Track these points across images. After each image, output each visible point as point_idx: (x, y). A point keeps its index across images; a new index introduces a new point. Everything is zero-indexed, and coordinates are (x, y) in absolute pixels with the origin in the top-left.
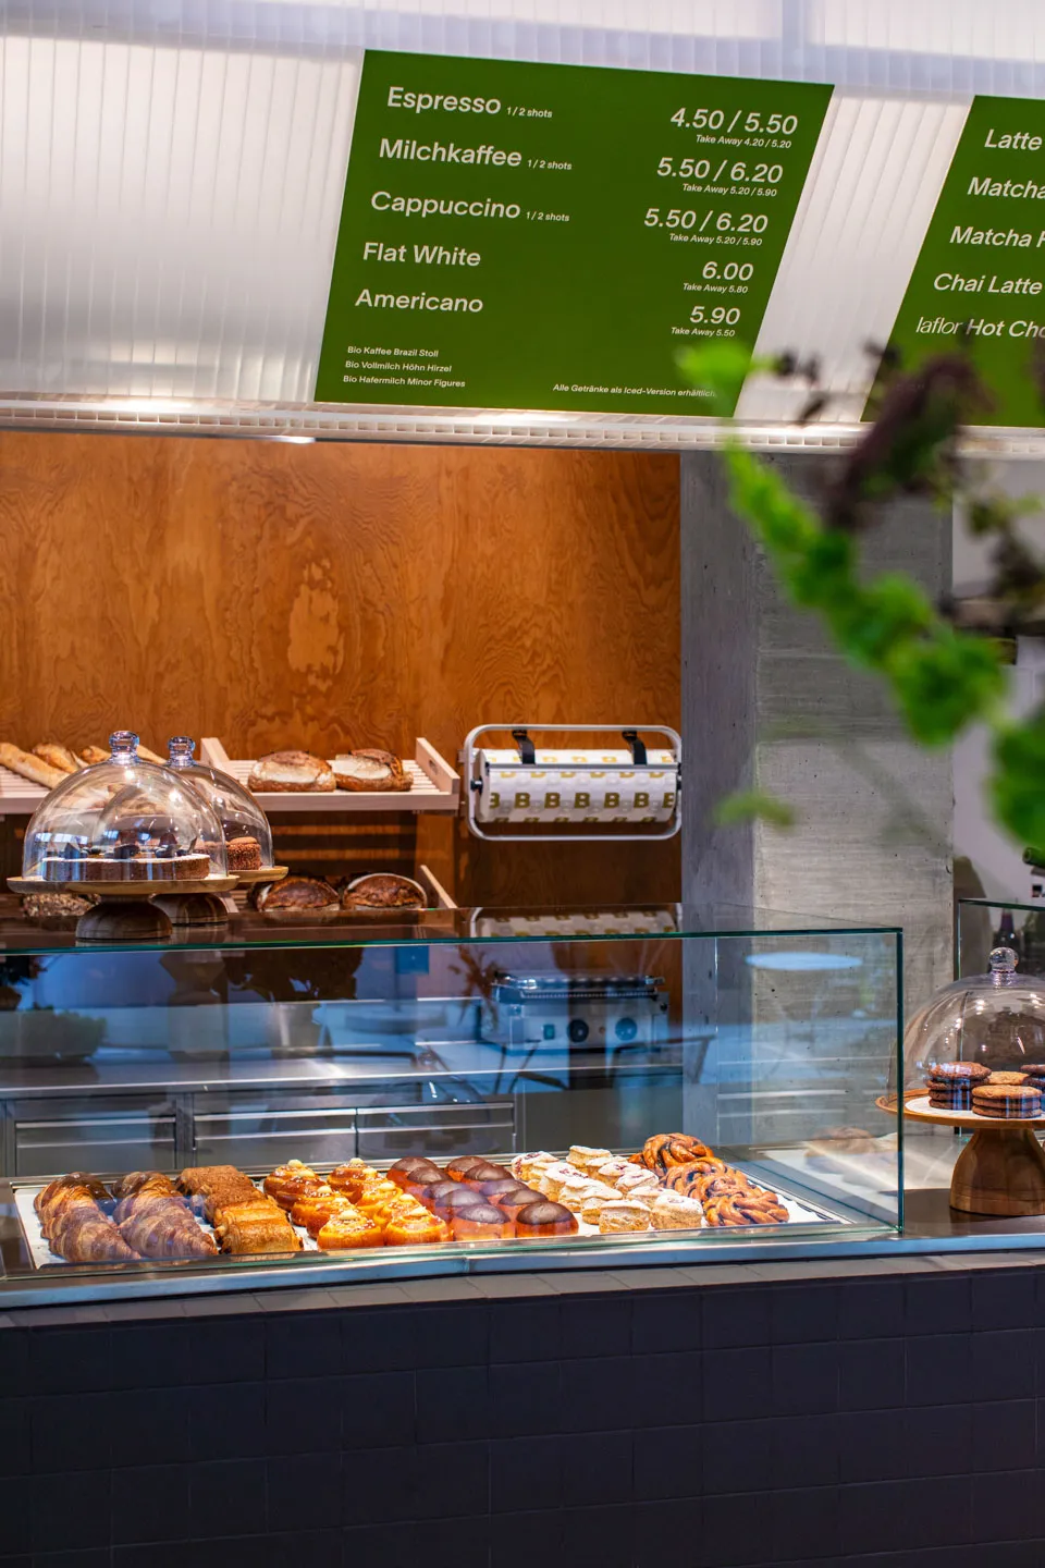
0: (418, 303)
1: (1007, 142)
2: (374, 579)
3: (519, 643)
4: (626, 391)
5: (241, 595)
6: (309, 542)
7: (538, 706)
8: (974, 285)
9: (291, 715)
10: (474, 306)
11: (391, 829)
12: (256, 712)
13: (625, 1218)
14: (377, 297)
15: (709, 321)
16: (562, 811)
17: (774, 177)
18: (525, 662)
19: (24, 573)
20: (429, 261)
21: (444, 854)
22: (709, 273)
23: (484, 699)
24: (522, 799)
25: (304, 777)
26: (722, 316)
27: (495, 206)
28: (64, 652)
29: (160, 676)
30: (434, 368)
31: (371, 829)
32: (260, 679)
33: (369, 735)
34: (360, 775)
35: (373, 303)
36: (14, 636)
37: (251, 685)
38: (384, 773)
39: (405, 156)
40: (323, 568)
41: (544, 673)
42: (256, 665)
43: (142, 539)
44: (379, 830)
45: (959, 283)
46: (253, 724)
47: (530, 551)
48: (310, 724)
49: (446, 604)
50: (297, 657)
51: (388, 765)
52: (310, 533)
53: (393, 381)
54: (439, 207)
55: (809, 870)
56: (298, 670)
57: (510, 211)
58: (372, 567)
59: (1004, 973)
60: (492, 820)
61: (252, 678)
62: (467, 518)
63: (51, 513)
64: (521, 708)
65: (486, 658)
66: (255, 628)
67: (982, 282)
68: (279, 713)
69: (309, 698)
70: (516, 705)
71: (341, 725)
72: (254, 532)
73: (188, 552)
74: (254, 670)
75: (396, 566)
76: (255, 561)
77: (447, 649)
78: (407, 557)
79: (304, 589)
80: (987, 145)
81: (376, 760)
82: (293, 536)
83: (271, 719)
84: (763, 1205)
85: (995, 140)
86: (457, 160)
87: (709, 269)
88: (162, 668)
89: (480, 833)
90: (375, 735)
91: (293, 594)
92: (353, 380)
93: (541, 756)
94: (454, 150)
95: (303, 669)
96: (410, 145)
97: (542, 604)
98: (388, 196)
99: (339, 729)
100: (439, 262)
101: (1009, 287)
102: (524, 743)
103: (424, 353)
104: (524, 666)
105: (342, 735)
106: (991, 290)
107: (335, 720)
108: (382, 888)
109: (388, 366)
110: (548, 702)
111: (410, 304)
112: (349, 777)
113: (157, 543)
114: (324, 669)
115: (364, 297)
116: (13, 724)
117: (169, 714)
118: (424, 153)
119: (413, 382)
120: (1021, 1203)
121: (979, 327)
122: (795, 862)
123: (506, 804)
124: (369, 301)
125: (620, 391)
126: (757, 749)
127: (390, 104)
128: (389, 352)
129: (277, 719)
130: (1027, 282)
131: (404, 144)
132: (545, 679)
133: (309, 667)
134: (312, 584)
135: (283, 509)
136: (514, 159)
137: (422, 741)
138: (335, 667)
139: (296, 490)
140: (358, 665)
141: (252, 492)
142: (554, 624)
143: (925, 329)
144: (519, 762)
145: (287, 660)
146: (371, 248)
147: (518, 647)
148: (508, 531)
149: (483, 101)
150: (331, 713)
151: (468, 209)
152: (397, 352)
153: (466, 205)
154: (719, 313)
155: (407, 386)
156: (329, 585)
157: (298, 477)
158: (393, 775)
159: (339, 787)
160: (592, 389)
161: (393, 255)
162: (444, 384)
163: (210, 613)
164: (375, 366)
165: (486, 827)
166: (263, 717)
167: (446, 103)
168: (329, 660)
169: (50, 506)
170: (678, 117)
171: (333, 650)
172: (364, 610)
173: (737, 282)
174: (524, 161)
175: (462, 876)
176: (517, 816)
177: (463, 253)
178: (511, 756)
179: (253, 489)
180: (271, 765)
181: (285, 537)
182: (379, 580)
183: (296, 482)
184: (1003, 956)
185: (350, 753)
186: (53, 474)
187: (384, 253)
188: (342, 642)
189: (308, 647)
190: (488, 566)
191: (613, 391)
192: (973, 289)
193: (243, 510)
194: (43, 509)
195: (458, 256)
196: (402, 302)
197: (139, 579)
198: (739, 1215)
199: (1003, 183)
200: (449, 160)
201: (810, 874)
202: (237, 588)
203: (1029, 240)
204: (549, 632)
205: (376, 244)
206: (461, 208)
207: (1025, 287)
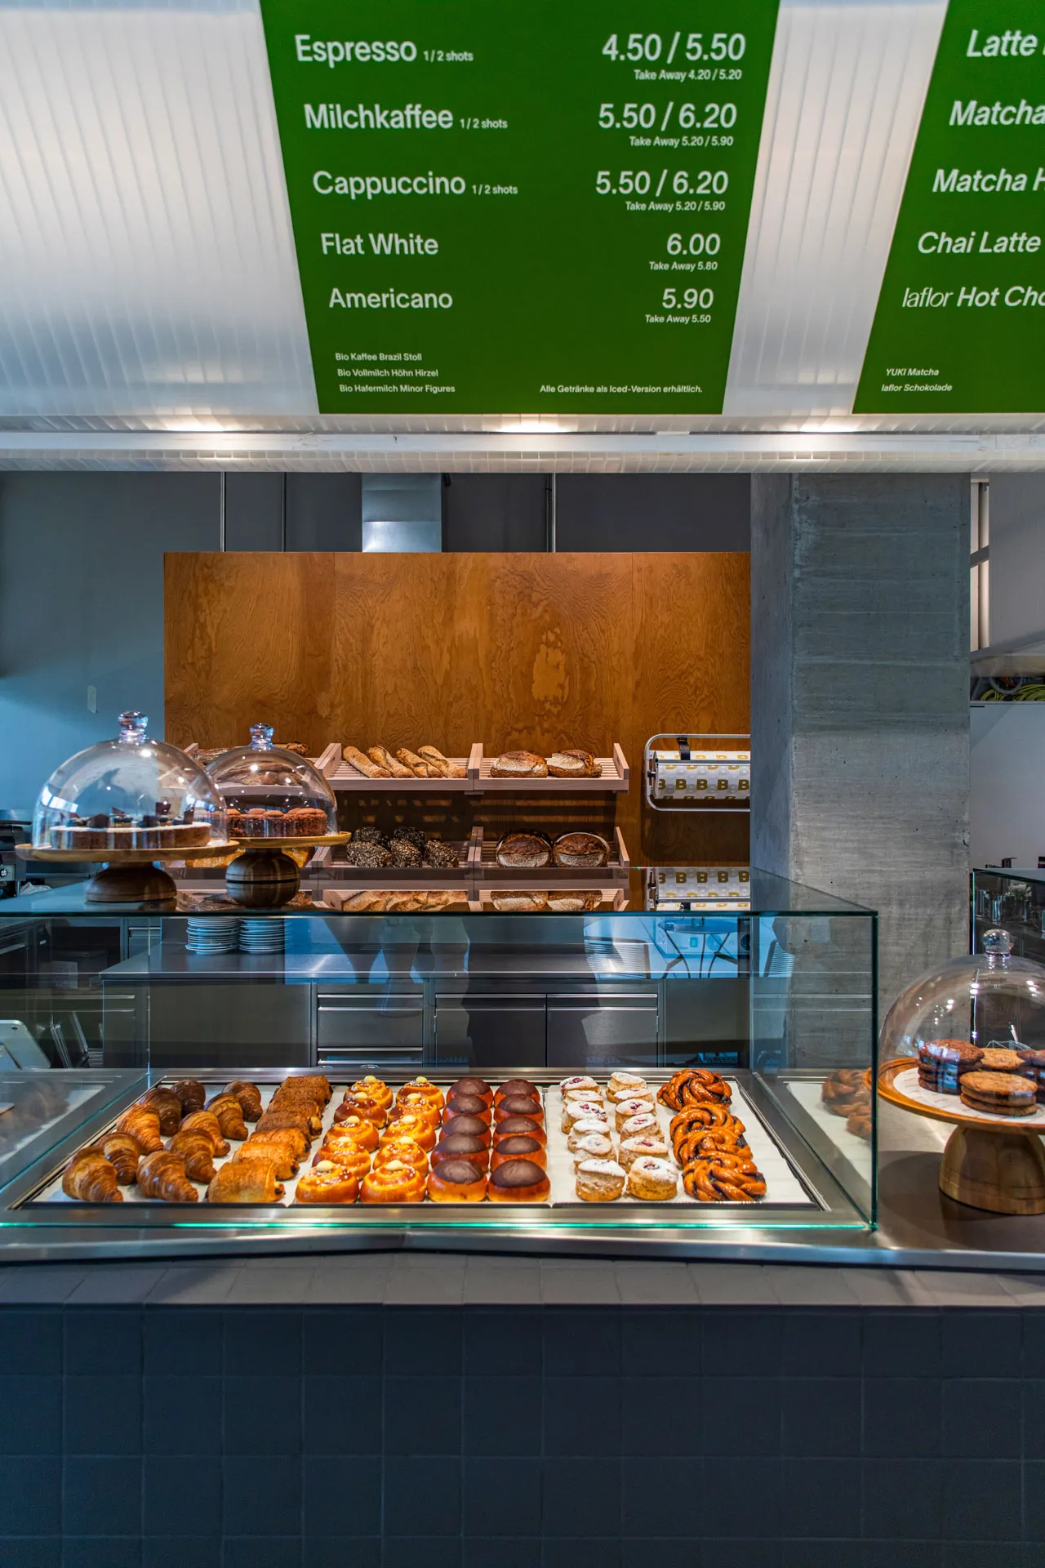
0: (388, 300)
1: (995, 47)
2: (590, 641)
3: (686, 681)
4: (612, 389)
5: (502, 651)
6: (547, 617)
7: (698, 723)
8: (963, 245)
9: (534, 728)
10: (444, 301)
11: (600, 803)
12: (511, 727)
13: (596, 1184)
14: (348, 296)
15: (683, 306)
16: (709, 793)
17: (728, 120)
18: (690, 693)
19: (366, 640)
20: (388, 251)
21: (635, 820)
22: (674, 248)
23: (663, 717)
24: (681, 784)
25: (524, 768)
26: (695, 299)
27: (438, 181)
28: (390, 689)
29: (450, 704)
30: (421, 373)
31: (585, 803)
32: (514, 706)
33: (586, 742)
34: (564, 767)
35: (346, 304)
36: (360, 679)
37: (508, 710)
38: (580, 765)
39: (333, 126)
40: (556, 633)
41: (702, 700)
42: (512, 696)
43: (439, 619)
44: (591, 803)
45: (946, 244)
46: (509, 734)
47: (694, 620)
48: (546, 734)
49: (637, 655)
50: (538, 692)
51: (583, 760)
52: (547, 611)
53: (386, 389)
54: (382, 184)
55: (838, 840)
56: (539, 700)
57: (455, 185)
58: (588, 632)
59: (998, 956)
60: (662, 797)
61: (509, 705)
62: (651, 598)
63: (382, 602)
64: (686, 723)
65: (663, 691)
66: (511, 673)
67: (972, 240)
68: (525, 728)
69: (545, 718)
70: (683, 722)
71: (566, 734)
72: (511, 611)
73: (468, 625)
74: (510, 700)
75: (603, 632)
76: (511, 630)
77: (638, 684)
78: (611, 625)
79: (543, 647)
80: (970, 53)
81: (575, 757)
82: (537, 613)
83: (520, 731)
84: (736, 1178)
85: (979, 46)
86: (387, 126)
87: (673, 241)
88: (451, 699)
89: (654, 806)
90: (589, 741)
91: (536, 651)
92: (349, 389)
93: (694, 755)
94: (381, 113)
95: (542, 699)
96: (335, 110)
97: (702, 656)
98: (329, 177)
99: (565, 738)
100: (398, 252)
101: (1003, 245)
102: (683, 745)
103: (408, 357)
104: (690, 696)
105: (567, 742)
106: (982, 250)
107: (562, 732)
108: (577, 843)
109: (377, 373)
110: (706, 720)
111: (381, 302)
112: (557, 768)
113: (449, 620)
114: (556, 698)
115: (336, 297)
116: (358, 734)
117: (455, 728)
118: (352, 119)
119: (405, 388)
120: (1013, 1201)
121: (971, 297)
122: (826, 834)
123: (670, 787)
124: (341, 300)
125: (605, 390)
126: (794, 739)
127: (301, 58)
128: (374, 357)
129: (525, 731)
130: (1024, 237)
131: (328, 110)
132: (703, 705)
133: (546, 698)
134: (548, 644)
135: (530, 596)
136: (444, 119)
137: (617, 746)
138: (563, 698)
139: (538, 584)
140: (577, 697)
141: (510, 586)
142: (710, 667)
143: (913, 303)
144: (679, 758)
145: (531, 692)
146: (328, 239)
147: (686, 683)
148: (679, 607)
149: (396, 46)
150: (560, 727)
151: (411, 185)
152: (382, 357)
153: (409, 181)
154: (691, 295)
155: (400, 393)
156: (560, 644)
157: (539, 575)
158: (586, 766)
159: (550, 774)
160: (578, 389)
161: (352, 246)
162: (435, 390)
163: (482, 663)
164: (365, 373)
165: (657, 802)
166: (516, 730)
167: (358, 51)
168: (559, 693)
169: (382, 598)
170: (610, 48)
171: (561, 686)
172: (582, 660)
173: (704, 257)
174: (456, 122)
175: (646, 834)
176: (679, 795)
177: (419, 240)
178: (674, 755)
179: (510, 584)
180: (504, 759)
181: (531, 614)
182: (592, 640)
183: (538, 578)
184: (998, 938)
185: (559, 752)
186: (384, 578)
187: (342, 246)
188: (567, 682)
189: (546, 684)
190: (665, 631)
191: (599, 390)
192: (962, 250)
193: (504, 597)
194: (377, 601)
195: (415, 244)
196: (373, 301)
197: (437, 643)
198: (711, 1188)
199: (991, 106)
200: (379, 126)
201: (838, 845)
202: (499, 647)
203: (1024, 183)
204: (707, 673)
205: (331, 235)
206: (405, 186)
207: (1021, 244)
